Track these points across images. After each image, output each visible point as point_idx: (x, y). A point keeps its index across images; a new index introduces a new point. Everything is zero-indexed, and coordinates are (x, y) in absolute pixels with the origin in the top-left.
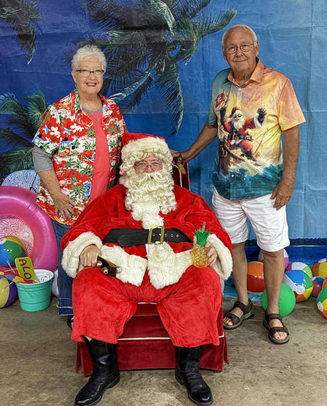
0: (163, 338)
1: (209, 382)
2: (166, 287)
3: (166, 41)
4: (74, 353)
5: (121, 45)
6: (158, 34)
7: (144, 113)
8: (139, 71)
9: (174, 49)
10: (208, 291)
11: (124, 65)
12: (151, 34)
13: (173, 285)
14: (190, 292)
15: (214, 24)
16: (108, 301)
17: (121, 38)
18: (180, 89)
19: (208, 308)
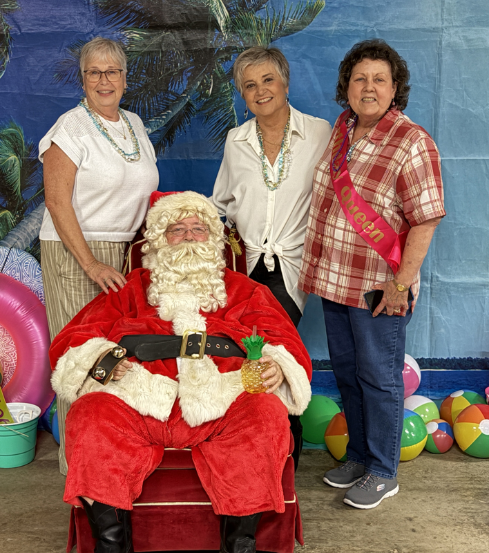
2: (205, 424)
3: (214, 47)
5: (145, 52)
6: (203, 36)
7: (179, 158)
8: (173, 94)
9: (227, 59)
10: (268, 430)
11: (149, 84)
12: (190, 35)
13: (219, 419)
14: (243, 432)
16: (120, 445)
17: (145, 41)
19: (268, 455)
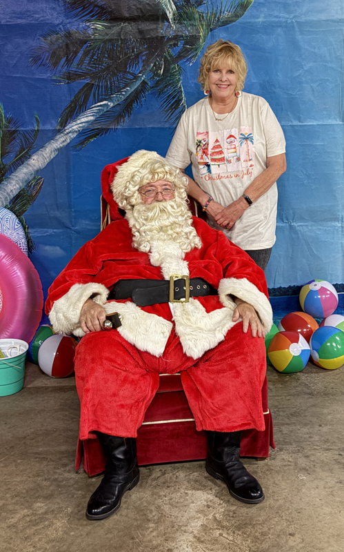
1: (253, 473)
3: (164, 35)
5: (107, 40)
6: (154, 26)
7: (137, 127)
8: (131, 74)
9: (175, 45)
11: (111, 66)
12: (145, 26)
14: (229, 361)
15: (226, 15)
17: (106, 31)
18: (184, 96)
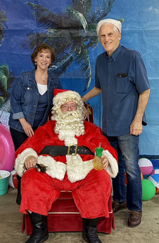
0: (75, 213)
1: (102, 240)
2: (77, 182)
3: (81, 36)
4: (21, 221)
5: (55, 37)
6: (77, 32)
7: (68, 78)
8: (66, 53)
10: (103, 184)
11: (57, 49)
12: (73, 31)
13: (83, 180)
14: (92, 185)
16: (42, 190)
17: (55, 33)
18: (89, 64)
19: (102, 195)
